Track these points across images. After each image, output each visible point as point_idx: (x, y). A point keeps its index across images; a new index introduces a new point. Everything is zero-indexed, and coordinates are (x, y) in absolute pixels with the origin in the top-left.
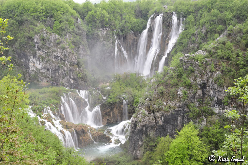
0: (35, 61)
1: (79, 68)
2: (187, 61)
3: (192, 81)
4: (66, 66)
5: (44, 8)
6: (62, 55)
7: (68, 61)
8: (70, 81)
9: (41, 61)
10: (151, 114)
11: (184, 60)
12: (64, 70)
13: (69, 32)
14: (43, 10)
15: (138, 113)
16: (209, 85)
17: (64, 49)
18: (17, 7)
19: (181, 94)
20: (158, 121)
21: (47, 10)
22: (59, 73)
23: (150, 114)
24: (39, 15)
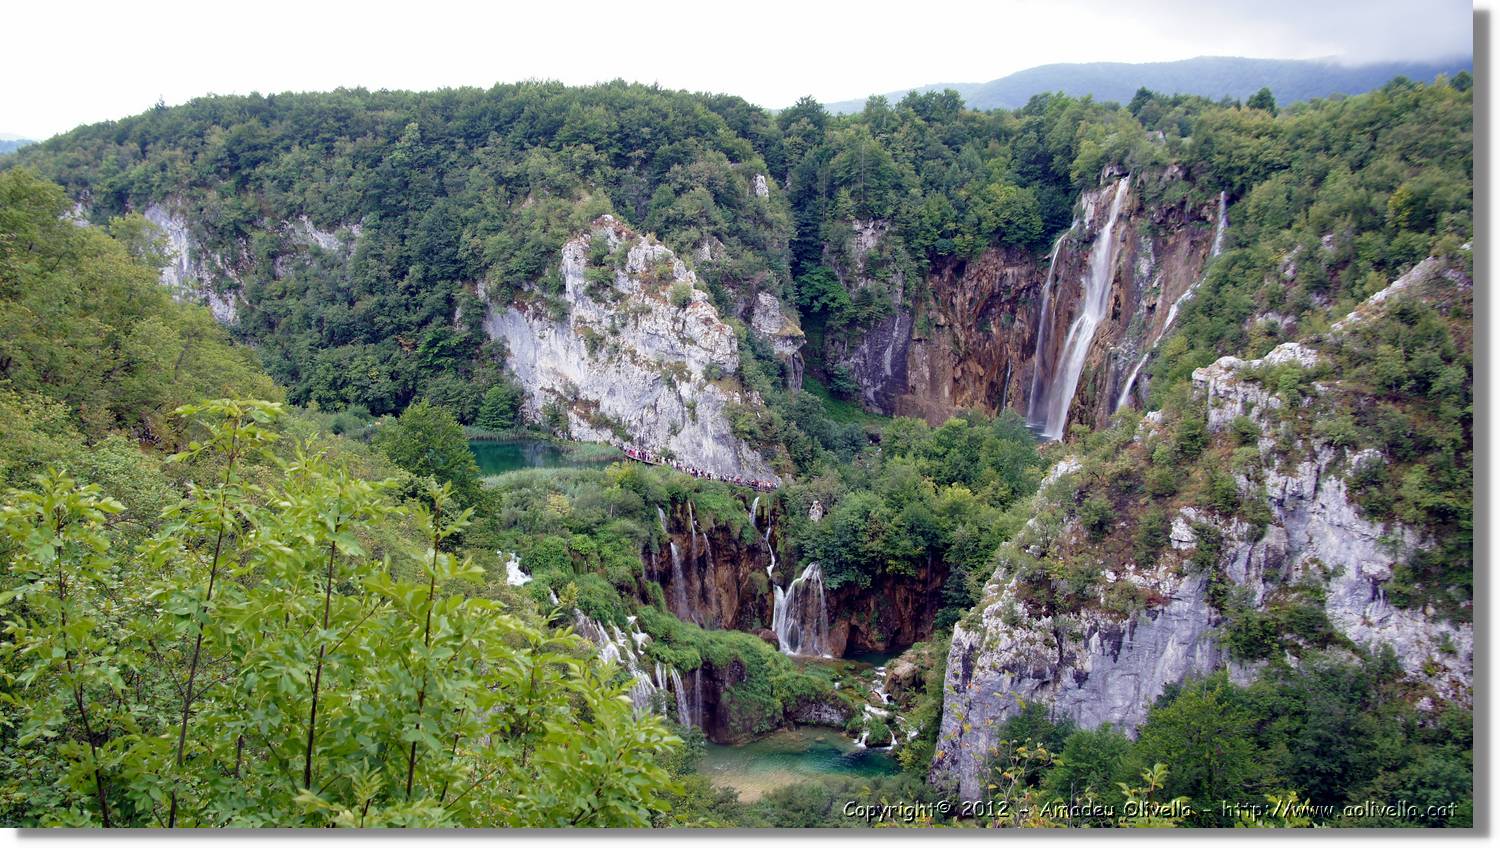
0: (562, 352)
1: (741, 393)
2: (1229, 389)
3: (1245, 480)
4: (688, 380)
5: (617, 128)
6: (673, 330)
7: (698, 358)
8: (700, 445)
9: (585, 354)
10: (1044, 619)
11: (1212, 383)
12: (680, 398)
13: (715, 234)
14: (611, 135)
15: (986, 611)
16: (1323, 507)
17: (684, 306)
18: (507, 123)
19: (1185, 539)
20: (1070, 653)
21: (628, 135)
22: (658, 409)
23: (1039, 619)
24: (594, 156)
